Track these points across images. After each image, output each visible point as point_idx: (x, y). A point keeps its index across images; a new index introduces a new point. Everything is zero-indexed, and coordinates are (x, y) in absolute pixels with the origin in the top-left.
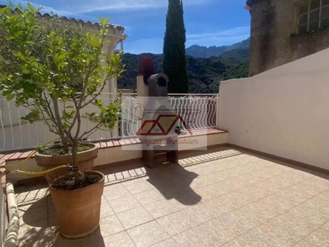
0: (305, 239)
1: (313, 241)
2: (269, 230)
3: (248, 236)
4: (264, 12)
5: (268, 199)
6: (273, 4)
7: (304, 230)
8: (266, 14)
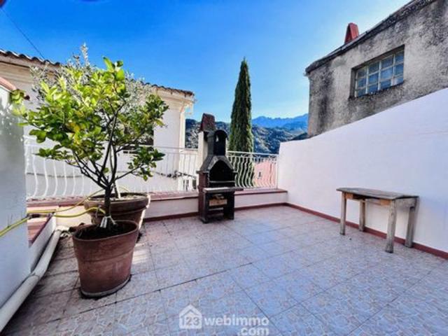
0: (371, 319)
1: (380, 324)
2: (326, 302)
3: (299, 308)
4: (322, 78)
5: (325, 263)
6: (331, 70)
7: (368, 306)
8: (324, 79)
